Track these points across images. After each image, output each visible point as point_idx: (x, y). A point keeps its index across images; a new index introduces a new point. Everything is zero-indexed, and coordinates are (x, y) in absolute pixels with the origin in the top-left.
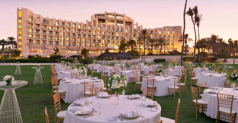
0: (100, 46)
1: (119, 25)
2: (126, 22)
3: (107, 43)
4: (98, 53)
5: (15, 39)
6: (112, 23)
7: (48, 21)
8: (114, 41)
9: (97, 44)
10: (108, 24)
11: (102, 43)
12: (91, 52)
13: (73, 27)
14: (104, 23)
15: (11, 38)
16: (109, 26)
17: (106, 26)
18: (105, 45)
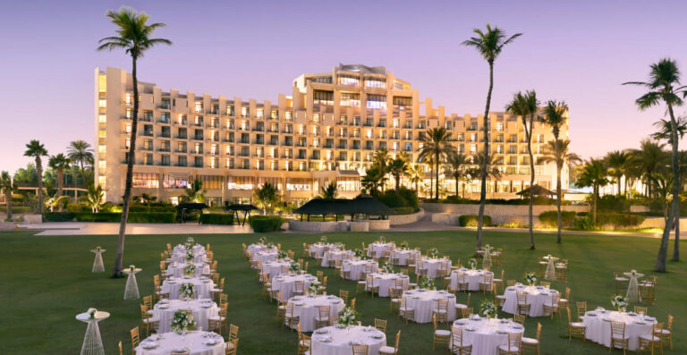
0: (317, 170)
1: (374, 104)
2: (395, 97)
3: (337, 159)
4: (312, 188)
5: (89, 146)
6: (352, 101)
7: (174, 101)
8: (358, 154)
9: (310, 163)
10: (342, 103)
11: (325, 159)
12: (292, 186)
13: (242, 116)
14: (329, 102)
15: (80, 145)
16: (343, 111)
17: (336, 110)
18: (333, 164)
